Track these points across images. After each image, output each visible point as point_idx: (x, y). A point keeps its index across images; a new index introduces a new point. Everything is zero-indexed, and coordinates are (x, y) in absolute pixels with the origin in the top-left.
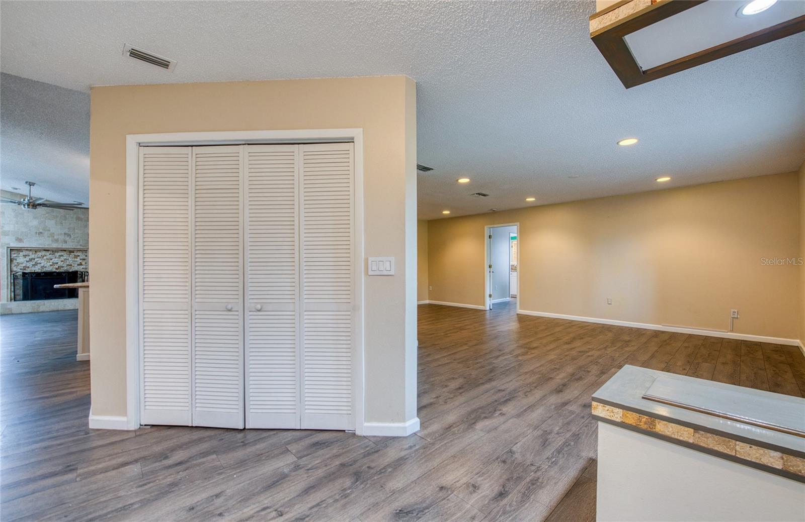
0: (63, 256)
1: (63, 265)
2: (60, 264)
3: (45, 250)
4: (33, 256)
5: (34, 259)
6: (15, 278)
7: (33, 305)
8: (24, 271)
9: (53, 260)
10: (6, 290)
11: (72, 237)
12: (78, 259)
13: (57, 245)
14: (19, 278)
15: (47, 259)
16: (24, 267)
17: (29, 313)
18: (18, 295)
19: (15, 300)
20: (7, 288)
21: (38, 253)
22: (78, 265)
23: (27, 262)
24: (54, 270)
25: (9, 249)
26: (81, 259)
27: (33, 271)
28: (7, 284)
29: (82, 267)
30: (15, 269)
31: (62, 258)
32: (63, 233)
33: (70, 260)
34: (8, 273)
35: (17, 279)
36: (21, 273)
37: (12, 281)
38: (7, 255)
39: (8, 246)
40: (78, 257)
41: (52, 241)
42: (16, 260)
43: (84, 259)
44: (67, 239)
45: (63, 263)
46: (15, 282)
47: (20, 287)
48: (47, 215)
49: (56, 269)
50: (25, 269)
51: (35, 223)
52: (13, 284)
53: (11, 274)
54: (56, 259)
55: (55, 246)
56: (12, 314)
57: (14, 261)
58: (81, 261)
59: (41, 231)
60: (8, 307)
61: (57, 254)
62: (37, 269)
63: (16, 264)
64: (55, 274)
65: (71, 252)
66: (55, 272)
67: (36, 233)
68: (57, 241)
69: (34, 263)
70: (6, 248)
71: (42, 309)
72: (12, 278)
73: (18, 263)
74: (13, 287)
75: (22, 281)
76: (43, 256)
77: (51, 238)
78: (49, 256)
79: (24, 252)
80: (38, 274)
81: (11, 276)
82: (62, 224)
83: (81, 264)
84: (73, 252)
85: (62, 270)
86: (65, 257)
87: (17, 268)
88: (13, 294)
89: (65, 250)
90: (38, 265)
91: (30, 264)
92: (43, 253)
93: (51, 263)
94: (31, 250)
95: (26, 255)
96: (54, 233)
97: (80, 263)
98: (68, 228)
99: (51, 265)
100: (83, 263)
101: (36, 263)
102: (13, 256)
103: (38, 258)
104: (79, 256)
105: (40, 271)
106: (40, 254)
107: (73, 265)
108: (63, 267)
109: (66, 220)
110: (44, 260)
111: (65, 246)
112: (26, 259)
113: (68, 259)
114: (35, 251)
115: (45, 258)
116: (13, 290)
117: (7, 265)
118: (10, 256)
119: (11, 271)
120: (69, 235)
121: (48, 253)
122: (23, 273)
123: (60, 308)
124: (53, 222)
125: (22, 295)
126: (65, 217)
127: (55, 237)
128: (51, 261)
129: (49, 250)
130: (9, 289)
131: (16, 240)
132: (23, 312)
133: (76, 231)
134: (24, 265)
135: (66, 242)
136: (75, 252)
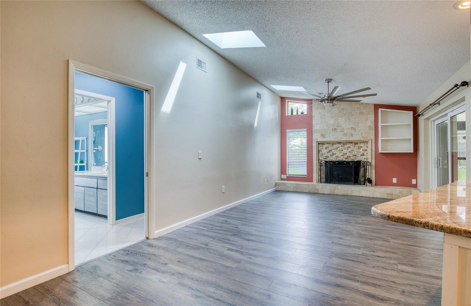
0: (350, 147)
1: (351, 155)
2: (348, 154)
3: (338, 143)
4: (331, 148)
5: (332, 150)
6: (321, 165)
7: (331, 188)
8: (326, 160)
9: (344, 151)
10: (316, 174)
11: (357, 130)
12: (361, 150)
13: (346, 138)
14: (323, 165)
15: (340, 150)
16: (326, 157)
17: (329, 194)
18: (323, 178)
19: (321, 182)
20: (317, 173)
21: (334, 146)
22: (361, 155)
23: (328, 153)
24: (344, 160)
25: (317, 143)
26: (363, 150)
27: (331, 160)
28: (317, 169)
29: (364, 157)
30: (320, 158)
31: (350, 150)
32: (350, 127)
33: (355, 151)
34: (317, 161)
35: (322, 165)
36: (324, 162)
37: (319, 167)
38: (316, 148)
39: (317, 141)
40: (361, 149)
41: (343, 135)
42: (321, 151)
43: (366, 150)
44: (353, 132)
45: (350, 153)
46: (321, 168)
47: (324, 173)
48: (339, 114)
49: (346, 159)
50: (326, 159)
51: (332, 121)
52: (319, 170)
53: (318, 162)
54: (345, 150)
55: (345, 139)
56: (319, 193)
57: (320, 152)
58: (363, 152)
59: (336, 127)
60: (317, 187)
61: (346, 146)
62: (333, 159)
63: (321, 154)
64: (345, 163)
65: (356, 143)
66: (345, 161)
67: (333, 129)
68: (346, 134)
69: (331, 154)
70: (316, 142)
71: (337, 192)
72: (319, 165)
73: (322, 153)
74: (319, 172)
75: (324, 168)
76: (337, 148)
77: (342, 133)
78: (341, 148)
79: (326, 145)
80: (334, 162)
81: (318, 164)
82: (349, 120)
83: (363, 155)
84: (358, 144)
85: (349, 160)
86: (352, 149)
87: (322, 157)
88: (319, 177)
89: (352, 142)
90: (334, 155)
91: (329, 154)
92: (337, 145)
93: (342, 154)
94: (330, 143)
95: (327, 148)
96: (344, 128)
97: (363, 153)
98: (354, 123)
99: (342, 155)
100: (365, 154)
101: (333, 153)
102: (320, 148)
103: (334, 149)
104: (362, 147)
105: (335, 160)
106: (335, 146)
107: (357, 155)
108: (350, 157)
109: (351, 116)
110: (338, 151)
111: (351, 139)
112: (327, 151)
113: (354, 150)
114: (332, 144)
115: (338, 149)
116: (319, 174)
117: (317, 155)
118: (318, 148)
119: (319, 160)
120: (354, 129)
121: (340, 145)
122: (326, 161)
123: (349, 193)
124: (343, 119)
125: (324, 178)
126: (352, 113)
127: (345, 132)
128: (342, 152)
129: (341, 143)
130: (318, 173)
131: (321, 136)
132: (325, 193)
133: (359, 125)
134: (326, 155)
135: (352, 135)
136: (359, 143)
